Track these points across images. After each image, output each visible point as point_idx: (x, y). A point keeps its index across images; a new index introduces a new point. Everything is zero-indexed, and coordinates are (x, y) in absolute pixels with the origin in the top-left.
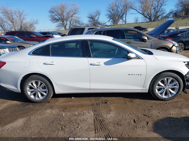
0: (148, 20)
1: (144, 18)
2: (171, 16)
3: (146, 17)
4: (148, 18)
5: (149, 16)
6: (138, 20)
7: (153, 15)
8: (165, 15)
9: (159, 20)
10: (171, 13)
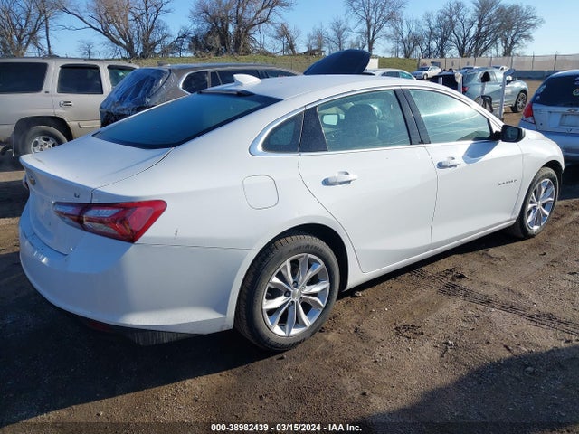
0: (125, 54)
1: (111, 47)
2: (186, 46)
3: (118, 43)
4: (124, 47)
5: (126, 41)
6: (92, 51)
7: (136, 36)
8: (169, 41)
9: (156, 55)
10: (184, 36)
